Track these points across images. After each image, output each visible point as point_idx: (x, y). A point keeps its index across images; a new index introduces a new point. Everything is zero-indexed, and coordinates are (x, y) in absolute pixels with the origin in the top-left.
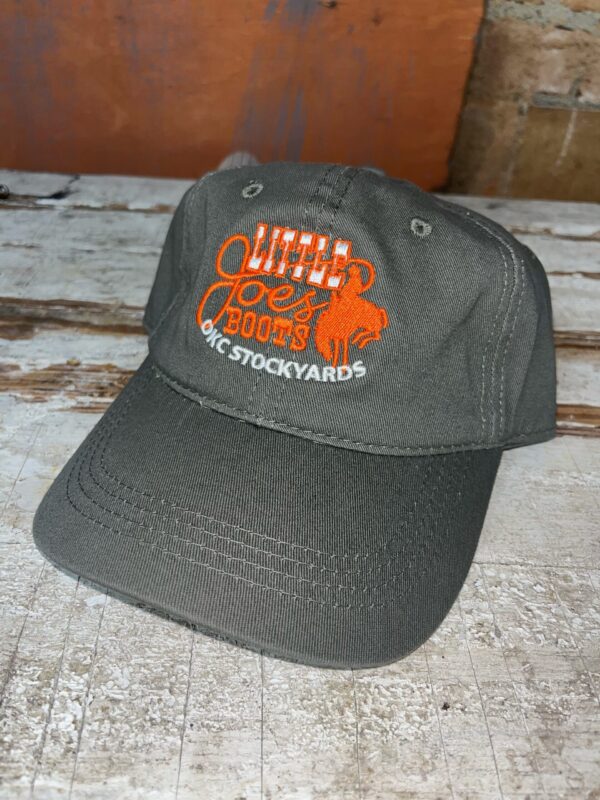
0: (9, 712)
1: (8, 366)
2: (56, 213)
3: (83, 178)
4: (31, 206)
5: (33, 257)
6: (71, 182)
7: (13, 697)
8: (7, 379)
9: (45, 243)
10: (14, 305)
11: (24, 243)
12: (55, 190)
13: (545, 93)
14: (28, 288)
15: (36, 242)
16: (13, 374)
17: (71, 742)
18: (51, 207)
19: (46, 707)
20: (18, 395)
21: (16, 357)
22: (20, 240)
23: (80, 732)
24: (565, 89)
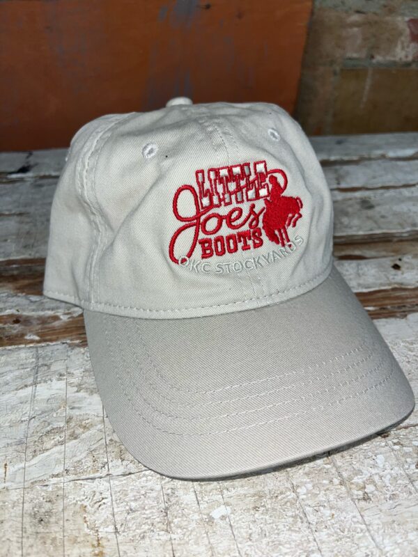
4: (4, 180)
6: (28, 157)
9: (31, 210)
11: (13, 212)
12: (19, 166)
14: (35, 249)
22: (10, 210)
24: (363, 54)
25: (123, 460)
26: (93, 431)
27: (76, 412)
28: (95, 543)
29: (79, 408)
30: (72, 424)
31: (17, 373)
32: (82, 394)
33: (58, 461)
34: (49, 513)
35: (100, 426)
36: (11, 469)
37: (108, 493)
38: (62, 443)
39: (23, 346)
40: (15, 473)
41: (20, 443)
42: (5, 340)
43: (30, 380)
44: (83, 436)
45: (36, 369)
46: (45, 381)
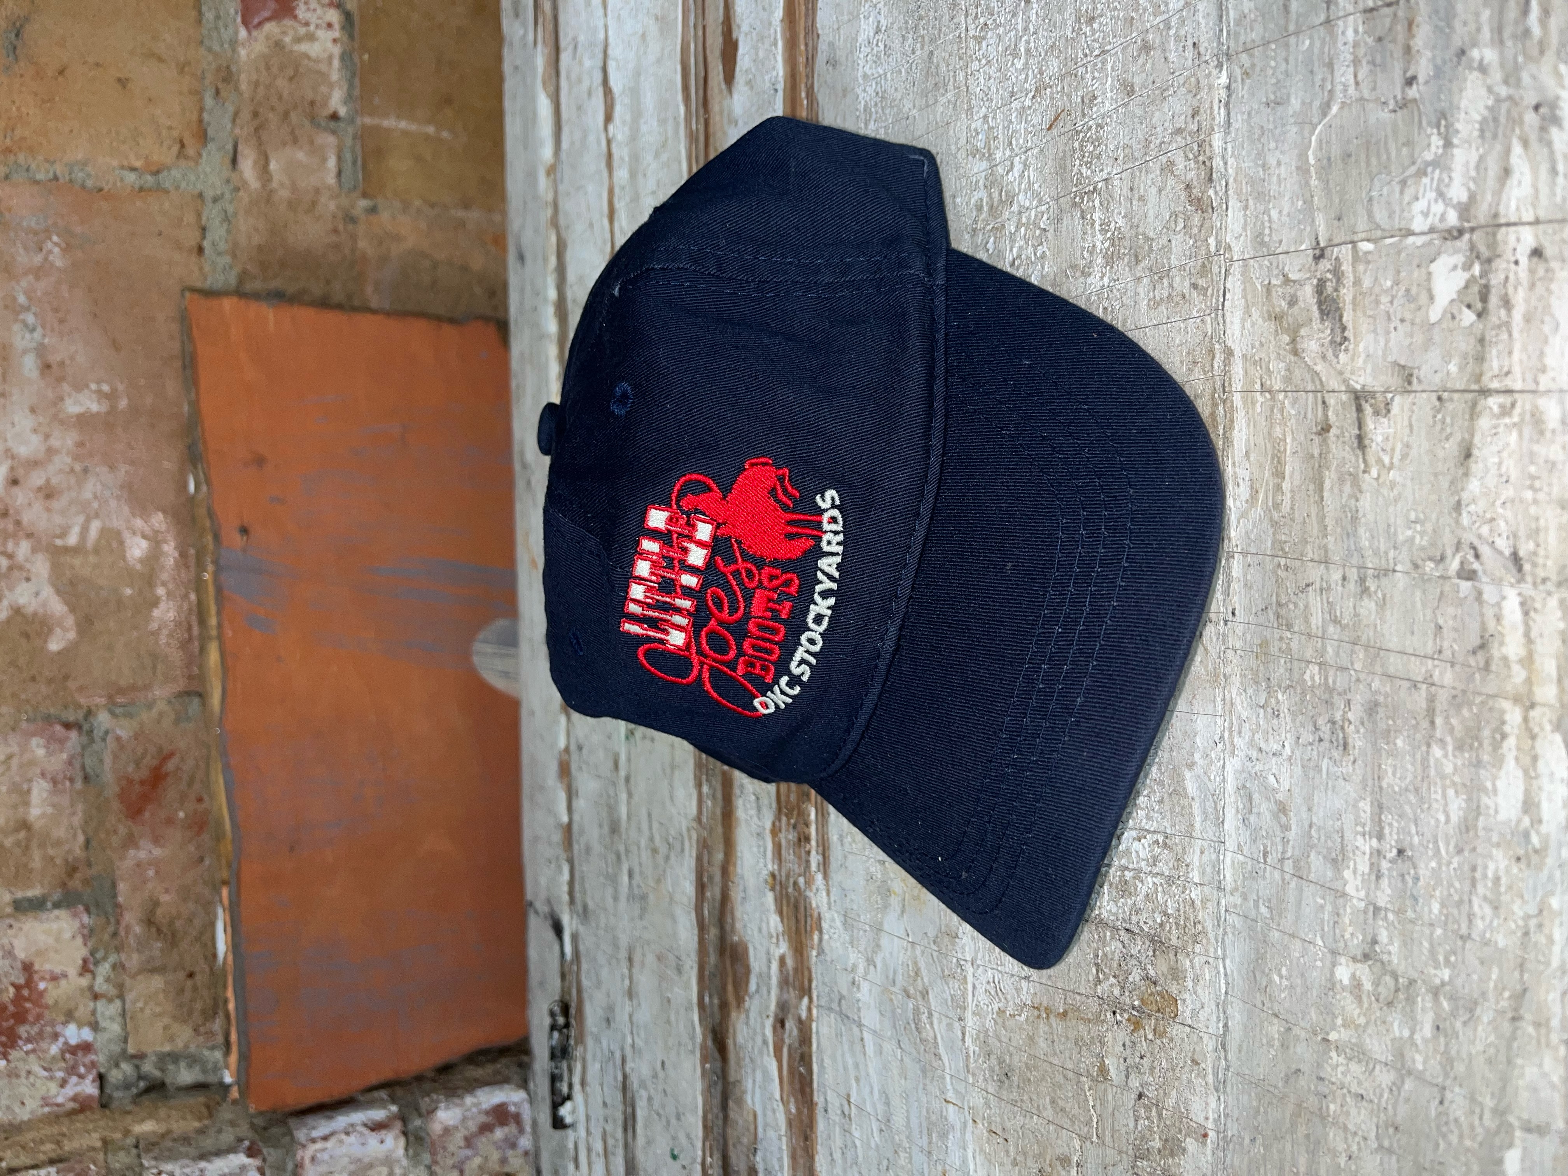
0: (1134, 919)
1: (781, 971)
2: (582, 929)
3: (529, 896)
4: (575, 968)
5: (644, 955)
6: (537, 912)
7: (1121, 916)
8: (796, 970)
9: (624, 940)
10: (707, 973)
11: (626, 971)
12: (550, 935)
13: (339, 174)
14: (684, 957)
15: (623, 954)
16: (790, 963)
17: (1157, 842)
18: (575, 938)
19: (1128, 875)
20: (814, 953)
21: (770, 962)
22: (623, 976)
23: (1148, 831)
24: (329, 140)
25: (957, 936)
26: (922, 965)
27: (899, 978)
28: (1036, 1013)
29: (895, 972)
30: (912, 991)
31: (846, 1047)
32: (878, 961)
33: (950, 1026)
34: (1001, 1062)
35: (918, 952)
36: (950, 1096)
37: (990, 972)
38: (930, 1015)
39: (814, 1025)
40: (956, 1091)
41: (924, 1071)
42: (805, 1049)
43: (856, 1030)
44: (926, 980)
45: (844, 1017)
46: (859, 1009)
